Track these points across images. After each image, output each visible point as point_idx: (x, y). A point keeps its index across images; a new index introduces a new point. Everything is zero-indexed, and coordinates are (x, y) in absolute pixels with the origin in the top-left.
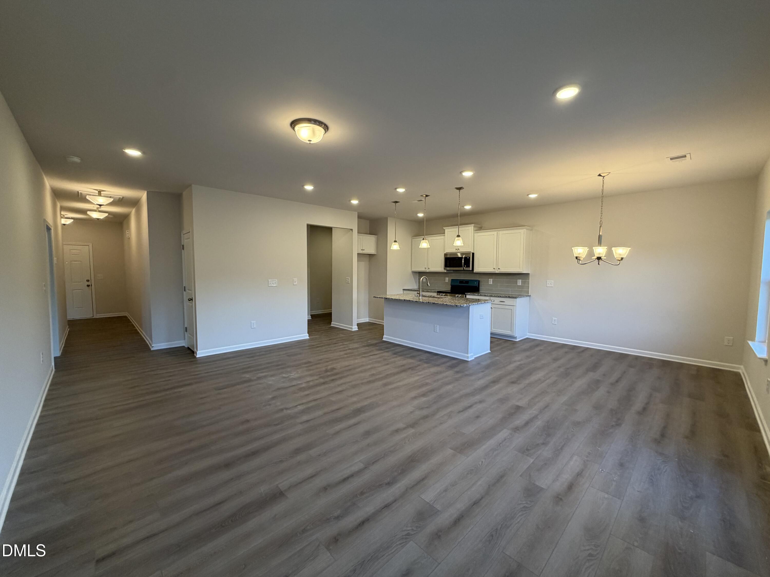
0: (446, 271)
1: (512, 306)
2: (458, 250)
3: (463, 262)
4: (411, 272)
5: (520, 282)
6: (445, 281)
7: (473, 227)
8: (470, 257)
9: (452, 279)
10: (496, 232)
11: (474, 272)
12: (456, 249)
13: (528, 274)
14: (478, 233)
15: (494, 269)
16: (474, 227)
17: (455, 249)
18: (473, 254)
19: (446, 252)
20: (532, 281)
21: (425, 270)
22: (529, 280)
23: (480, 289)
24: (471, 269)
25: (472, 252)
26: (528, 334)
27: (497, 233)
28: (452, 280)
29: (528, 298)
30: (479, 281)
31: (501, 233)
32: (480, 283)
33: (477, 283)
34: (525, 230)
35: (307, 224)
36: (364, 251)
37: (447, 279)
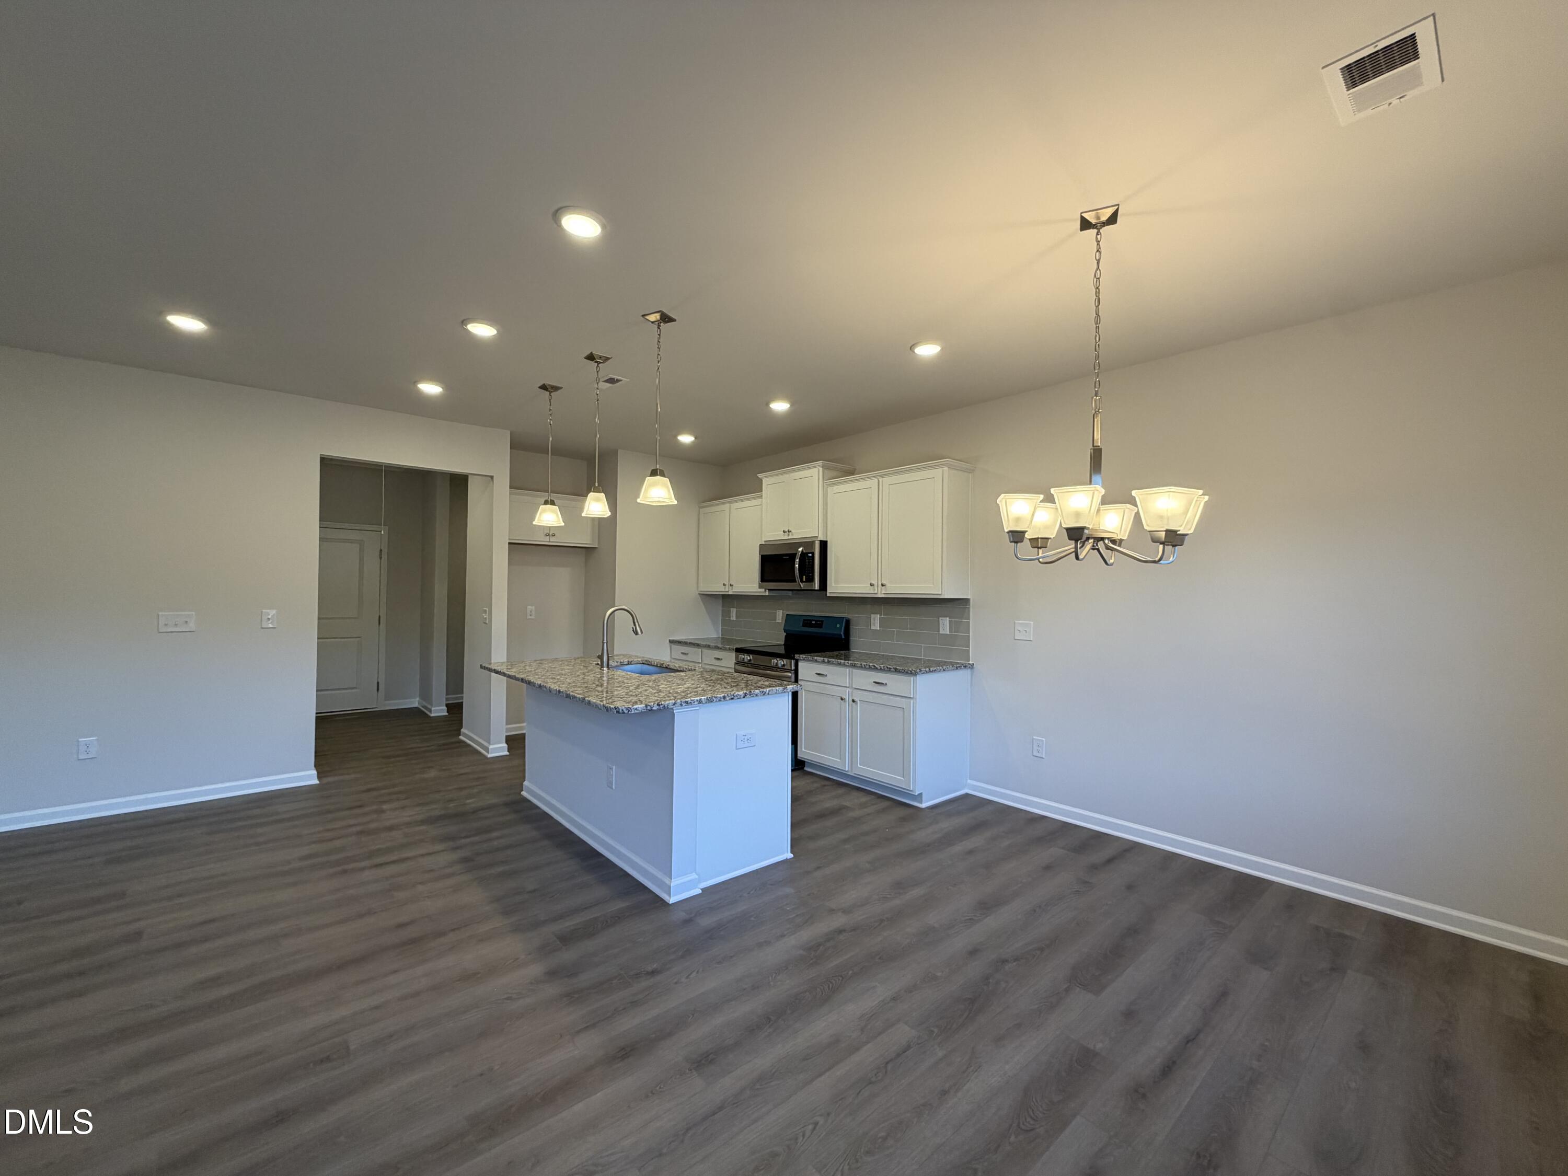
0: (767, 593)
1: (904, 700)
2: (788, 535)
3: (797, 566)
4: (699, 596)
5: (945, 626)
6: (775, 620)
7: (821, 469)
8: (813, 554)
9: (787, 615)
10: (877, 480)
11: (828, 595)
12: (784, 532)
13: (966, 601)
14: (834, 484)
15: (872, 585)
16: (824, 467)
17: (782, 532)
18: (824, 545)
19: (764, 540)
20: (976, 620)
21: (725, 588)
22: (969, 618)
23: (852, 645)
24: (817, 587)
25: (821, 538)
26: (969, 781)
27: (879, 481)
28: (789, 618)
29: (963, 674)
30: (848, 622)
31: (887, 480)
32: (851, 627)
33: (841, 627)
34: (946, 469)
35: (321, 455)
36: (552, 539)
37: (780, 616)
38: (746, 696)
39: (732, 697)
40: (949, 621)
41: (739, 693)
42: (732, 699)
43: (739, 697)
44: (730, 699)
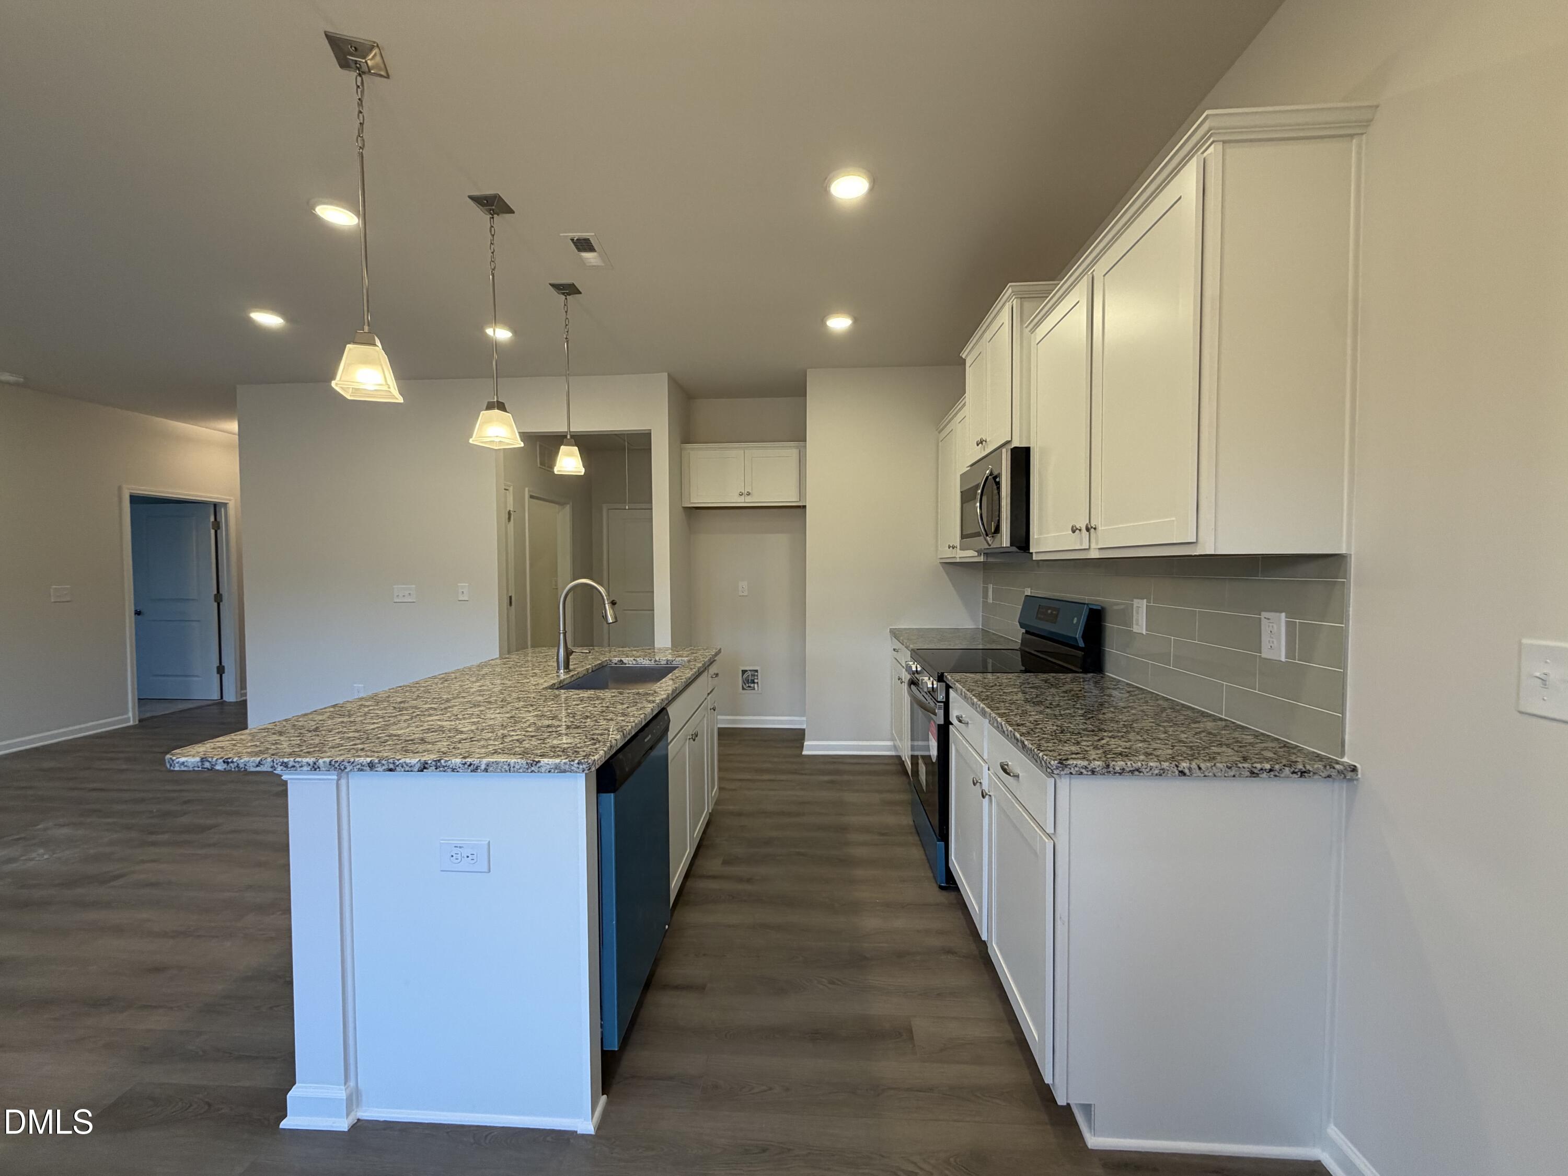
2: (984, 449)
4: (940, 565)
5: (1275, 635)
7: (1015, 302)
8: (1001, 476)
10: (1089, 276)
11: (1036, 556)
12: (977, 443)
14: (1037, 324)
17: (977, 446)
19: (967, 465)
21: (952, 553)
22: (1342, 619)
23: (1106, 661)
25: (1016, 442)
28: (1026, 601)
31: (1102, 265)
32: (1105, 625)
36: (748, 499)
38: (425, 768)
39: (391, 766)
40: (1287, 622)
41: (408, 761)
42: (391, 770)
43: (407, 768)
44: (384, 770)
